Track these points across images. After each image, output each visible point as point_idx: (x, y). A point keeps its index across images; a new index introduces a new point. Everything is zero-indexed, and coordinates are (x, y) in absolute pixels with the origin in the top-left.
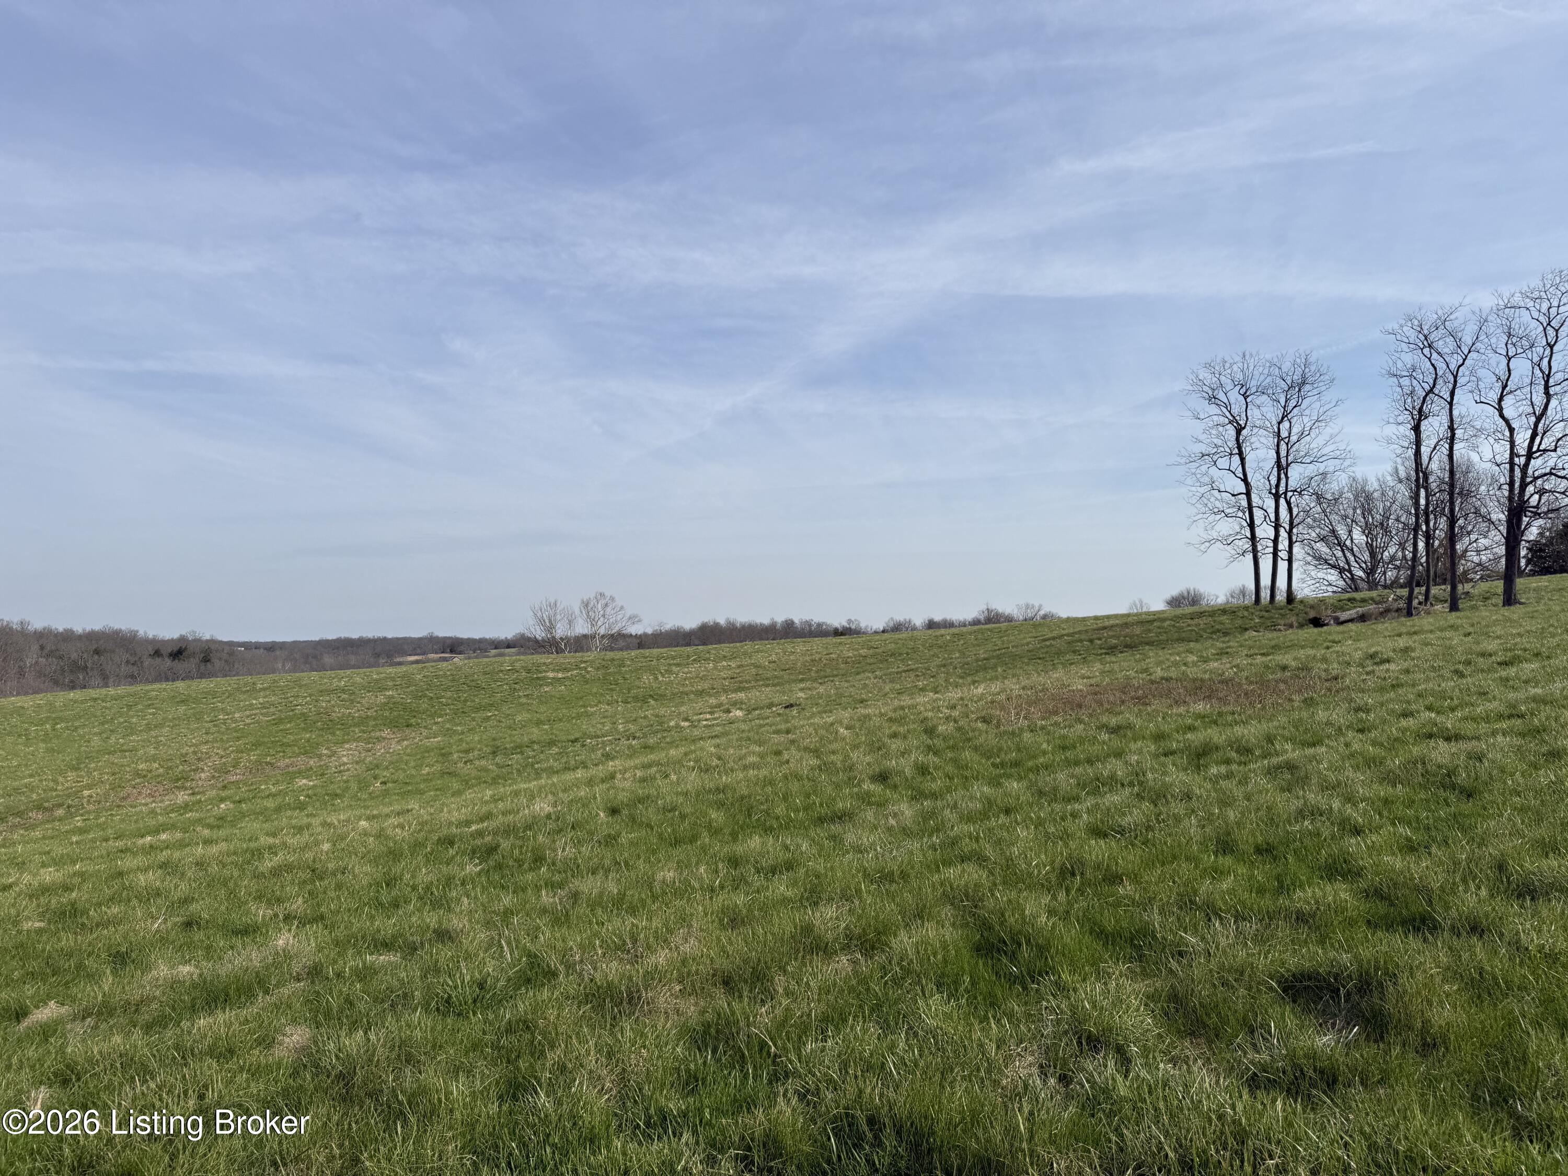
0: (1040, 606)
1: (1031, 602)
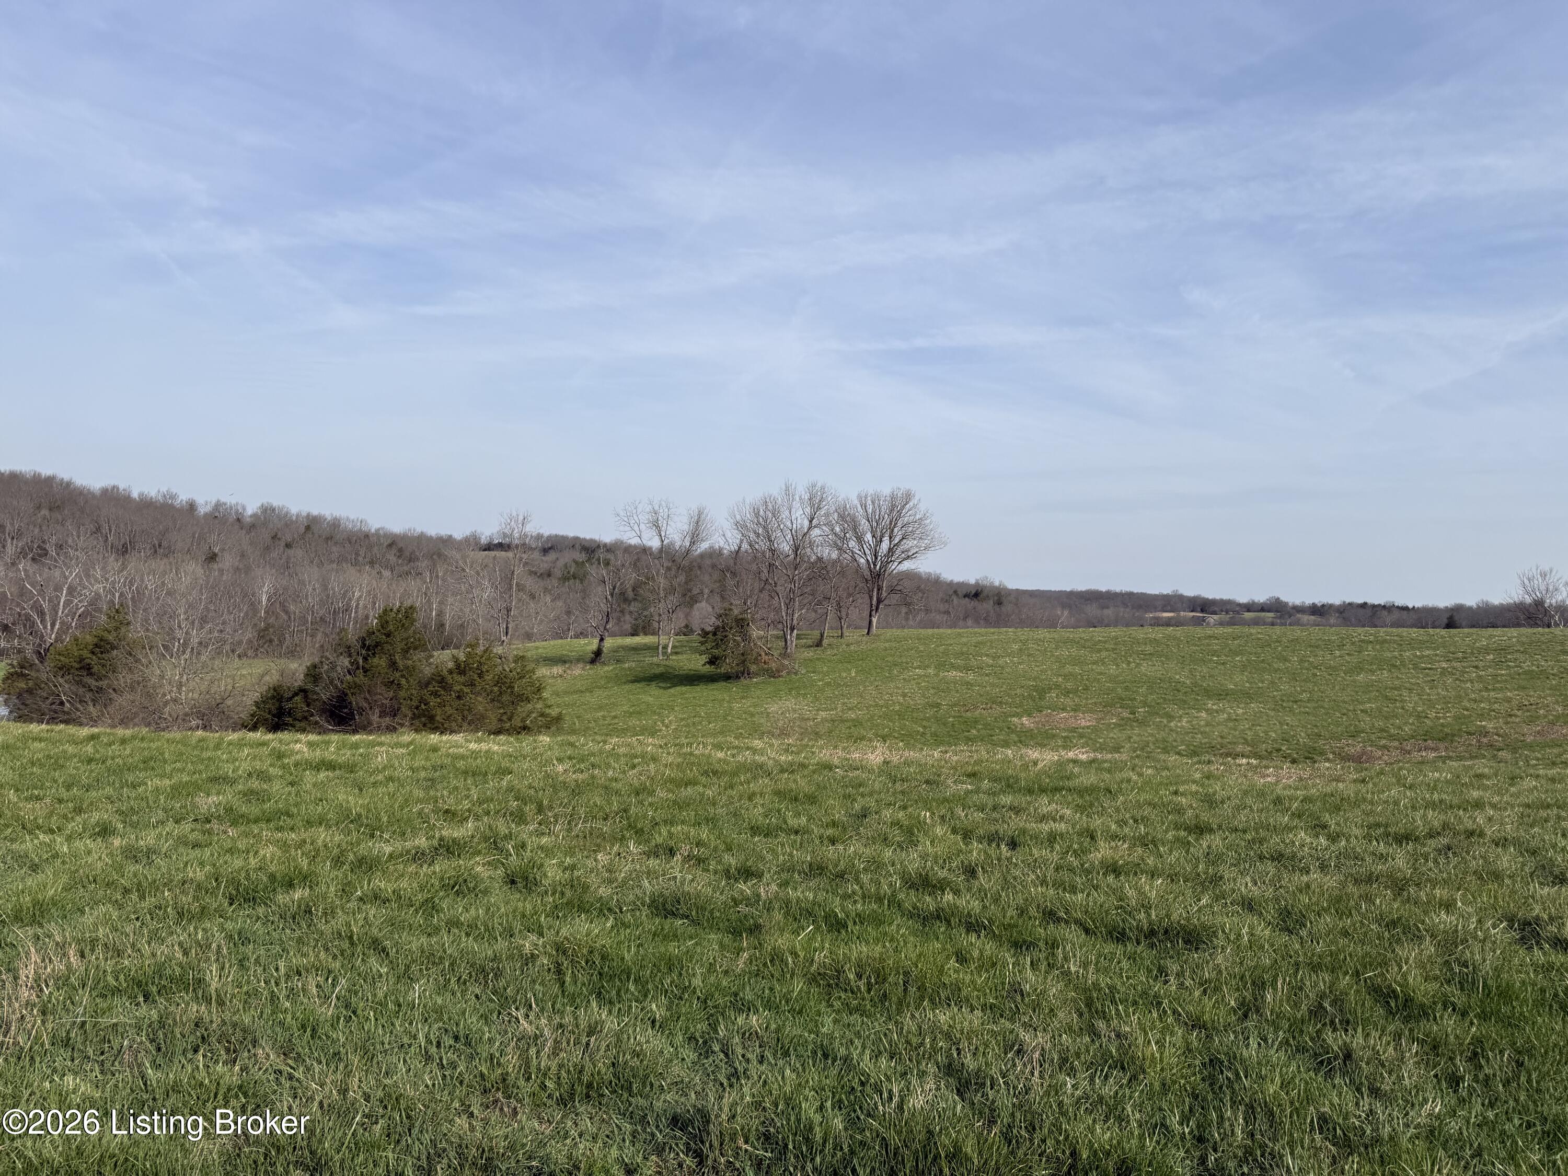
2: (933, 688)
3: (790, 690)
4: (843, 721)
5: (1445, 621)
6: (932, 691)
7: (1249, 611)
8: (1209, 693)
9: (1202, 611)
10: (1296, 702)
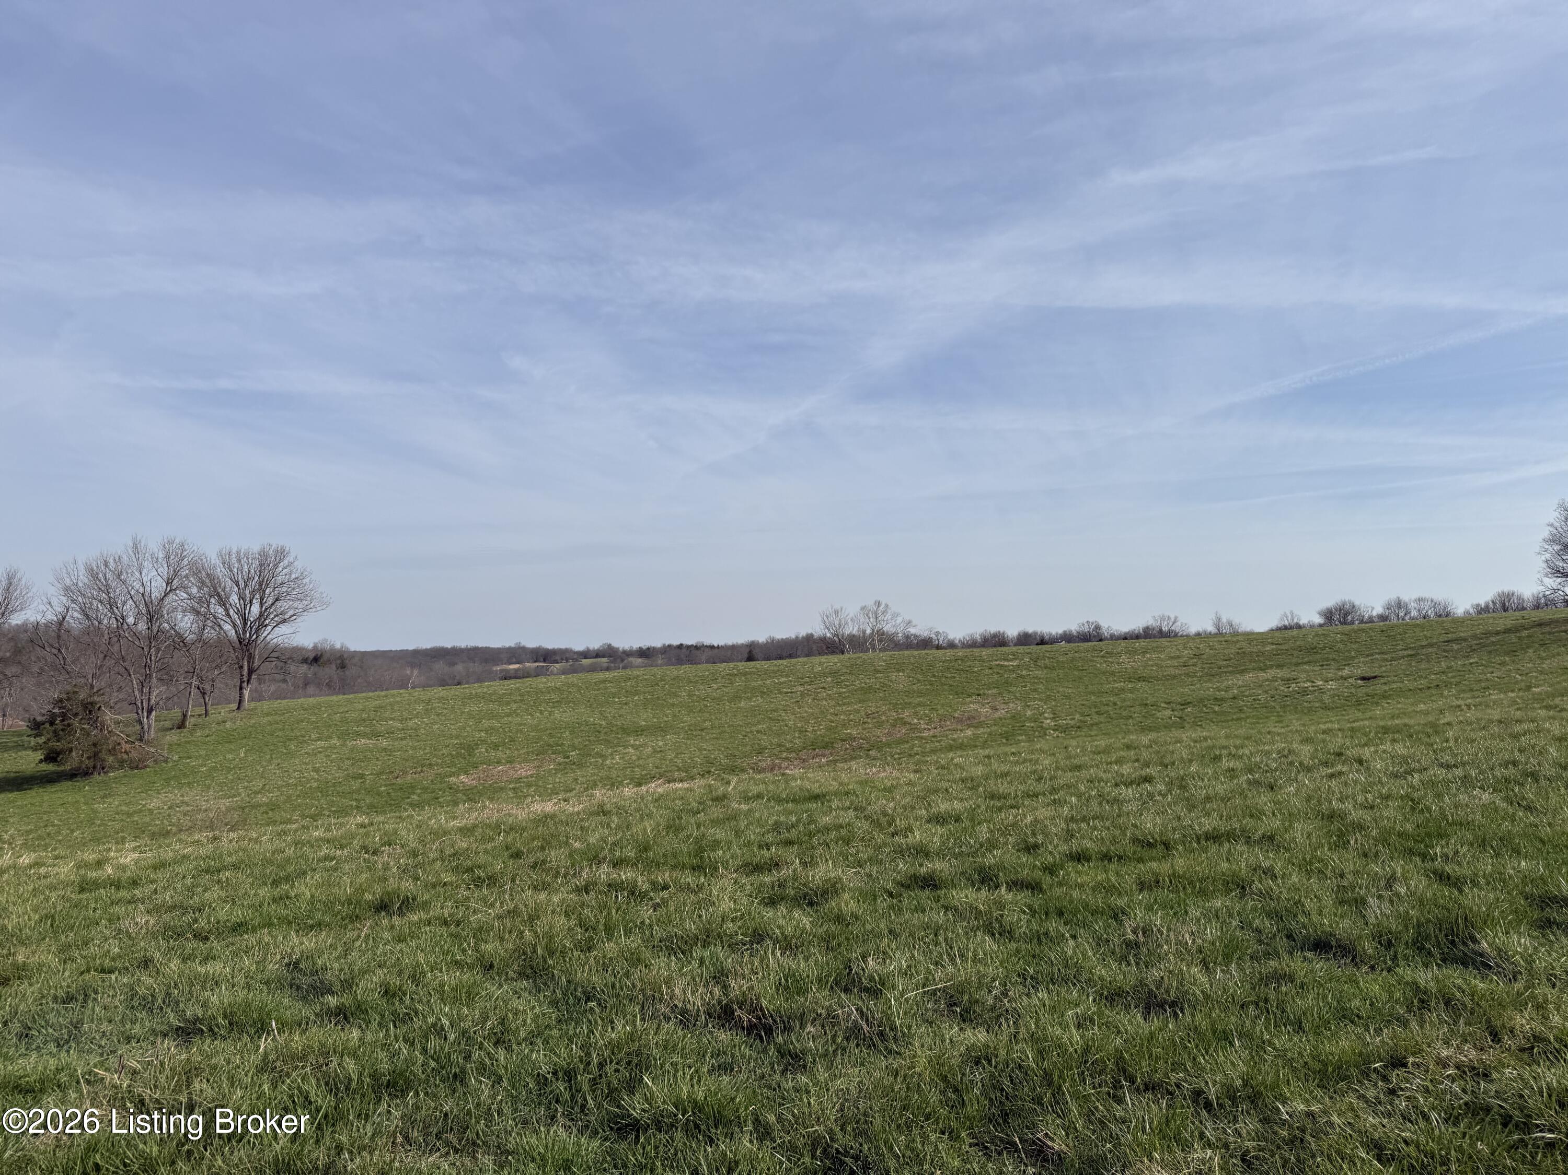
1: (1167, 614)
2: (348, 759)
3: (168, 780)
4: (254, 807)
5: (746, 656)
6: (346, 762)
8: (625, 731)
9: (544, 661)
10: (702, 730)
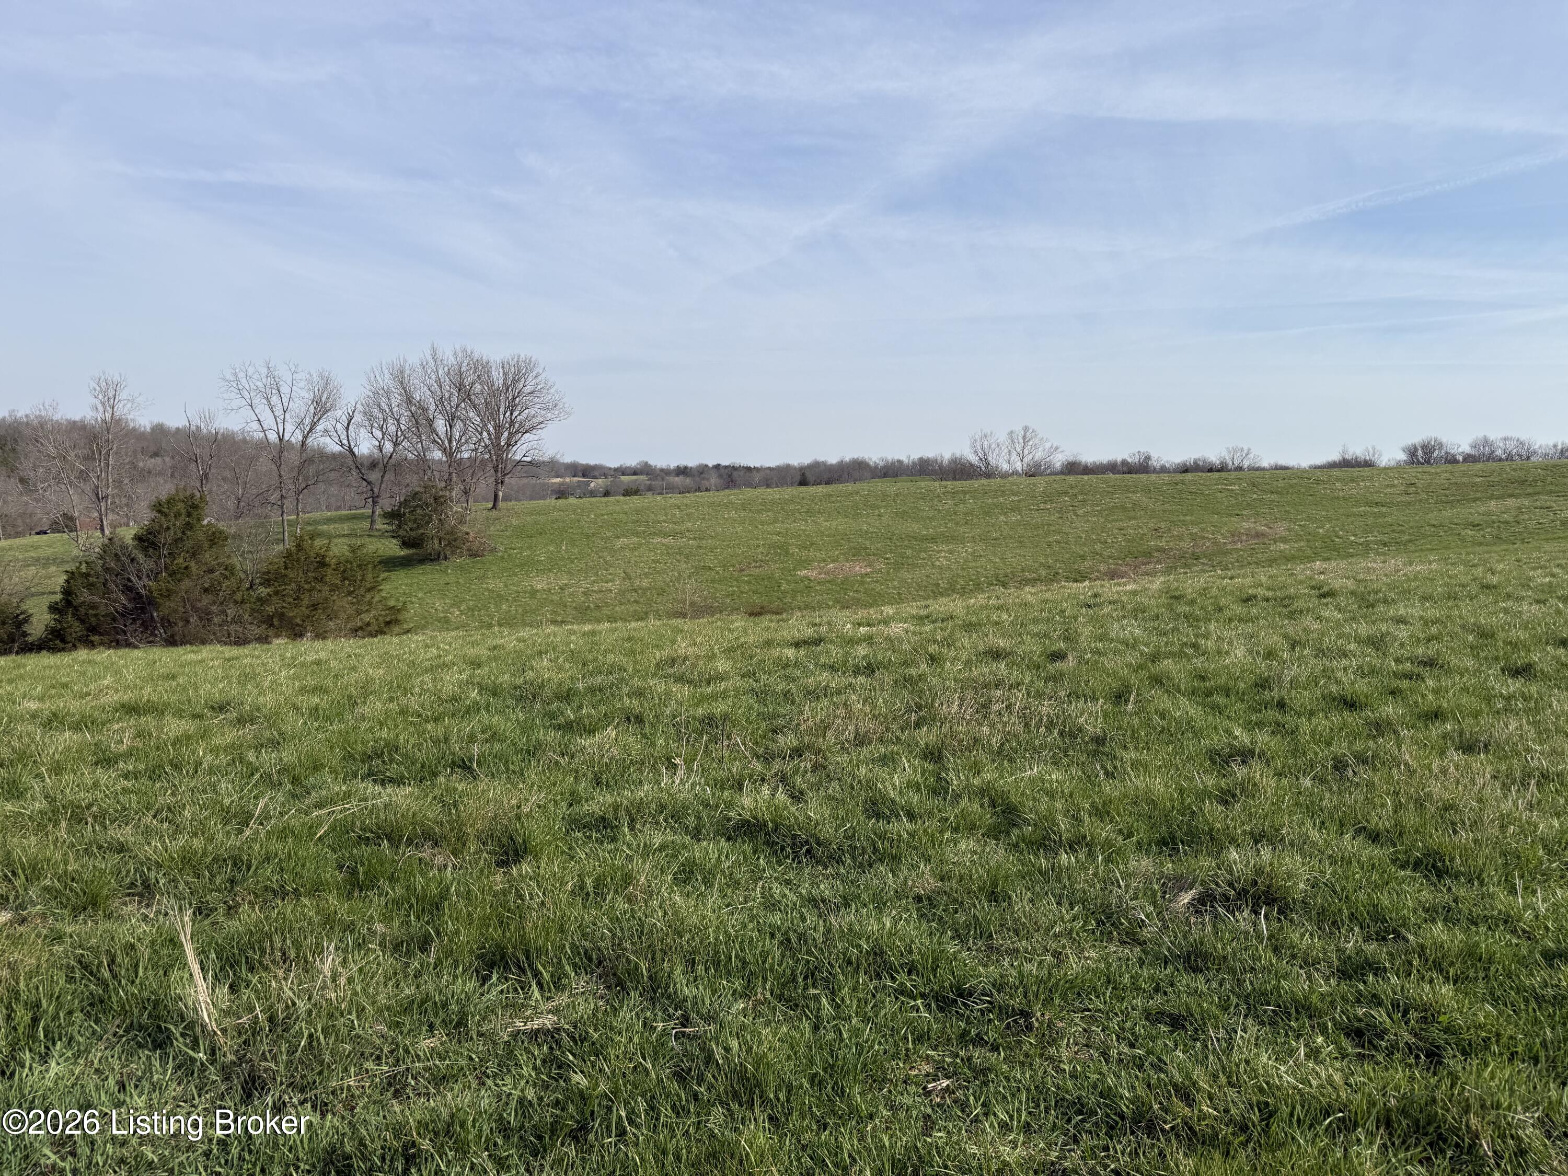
0: (1249, 450)
1: (1240, 446)
5: (798, 478)
7: (623, 474)
9: (584, 476)
